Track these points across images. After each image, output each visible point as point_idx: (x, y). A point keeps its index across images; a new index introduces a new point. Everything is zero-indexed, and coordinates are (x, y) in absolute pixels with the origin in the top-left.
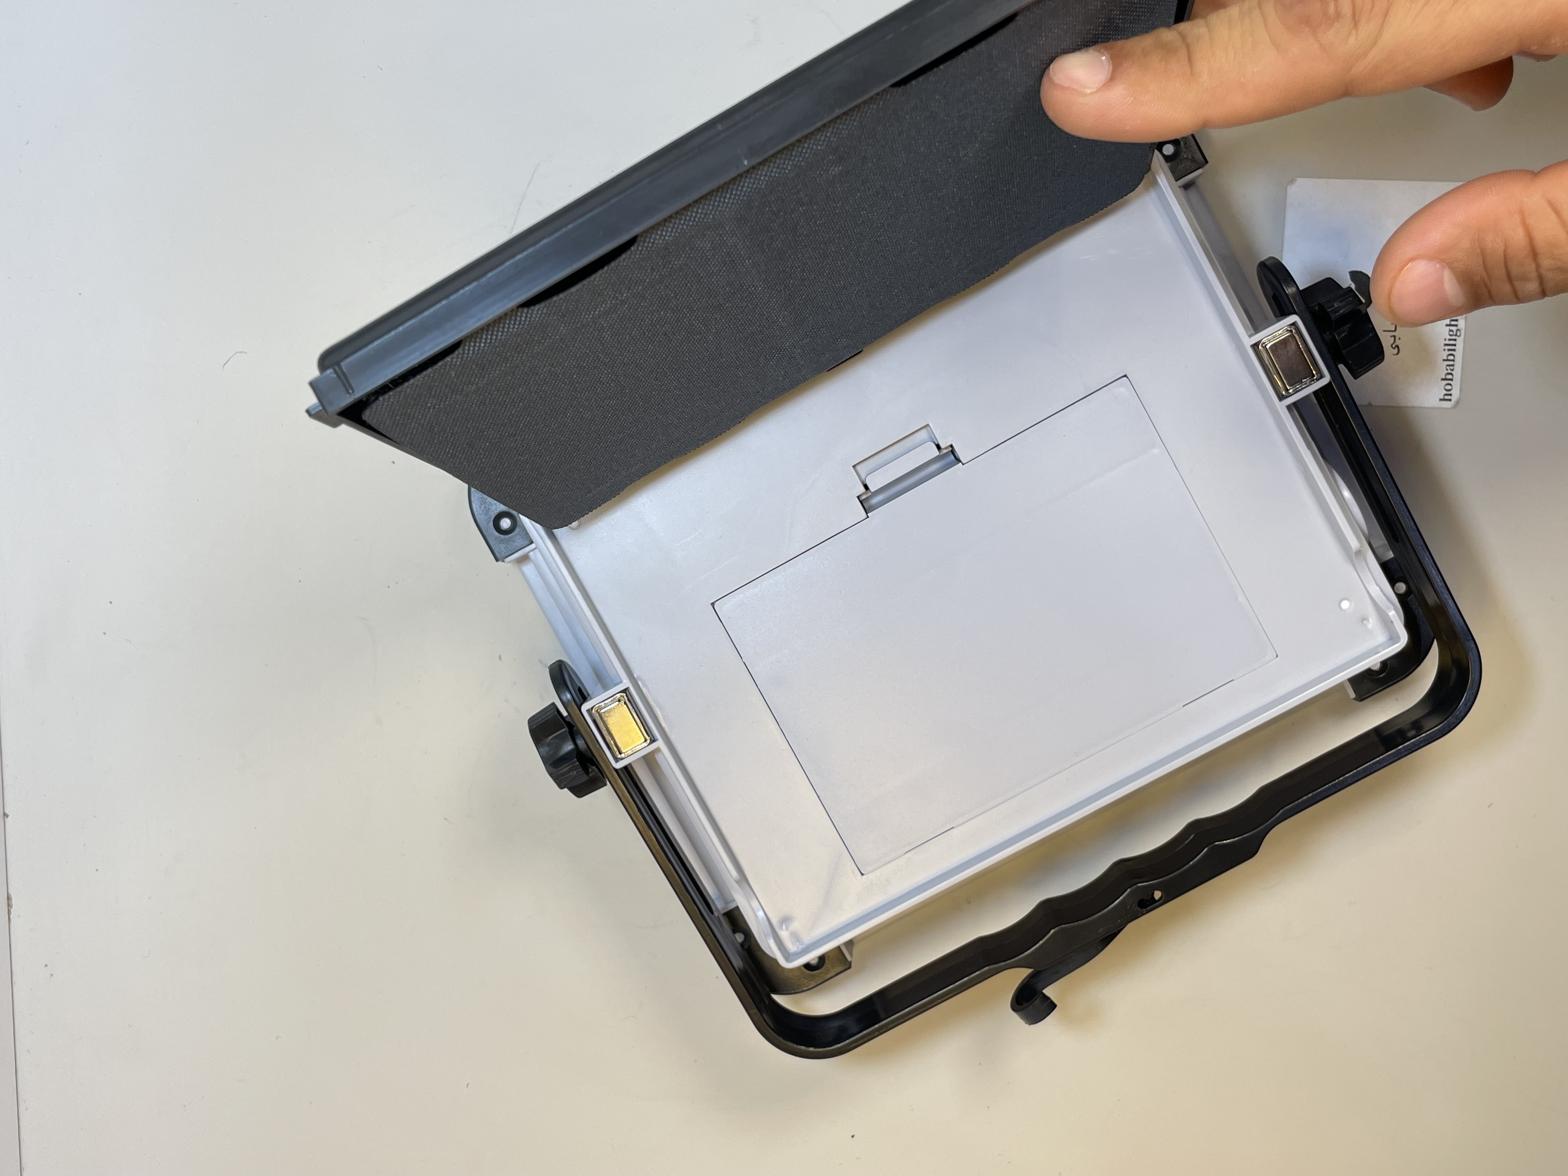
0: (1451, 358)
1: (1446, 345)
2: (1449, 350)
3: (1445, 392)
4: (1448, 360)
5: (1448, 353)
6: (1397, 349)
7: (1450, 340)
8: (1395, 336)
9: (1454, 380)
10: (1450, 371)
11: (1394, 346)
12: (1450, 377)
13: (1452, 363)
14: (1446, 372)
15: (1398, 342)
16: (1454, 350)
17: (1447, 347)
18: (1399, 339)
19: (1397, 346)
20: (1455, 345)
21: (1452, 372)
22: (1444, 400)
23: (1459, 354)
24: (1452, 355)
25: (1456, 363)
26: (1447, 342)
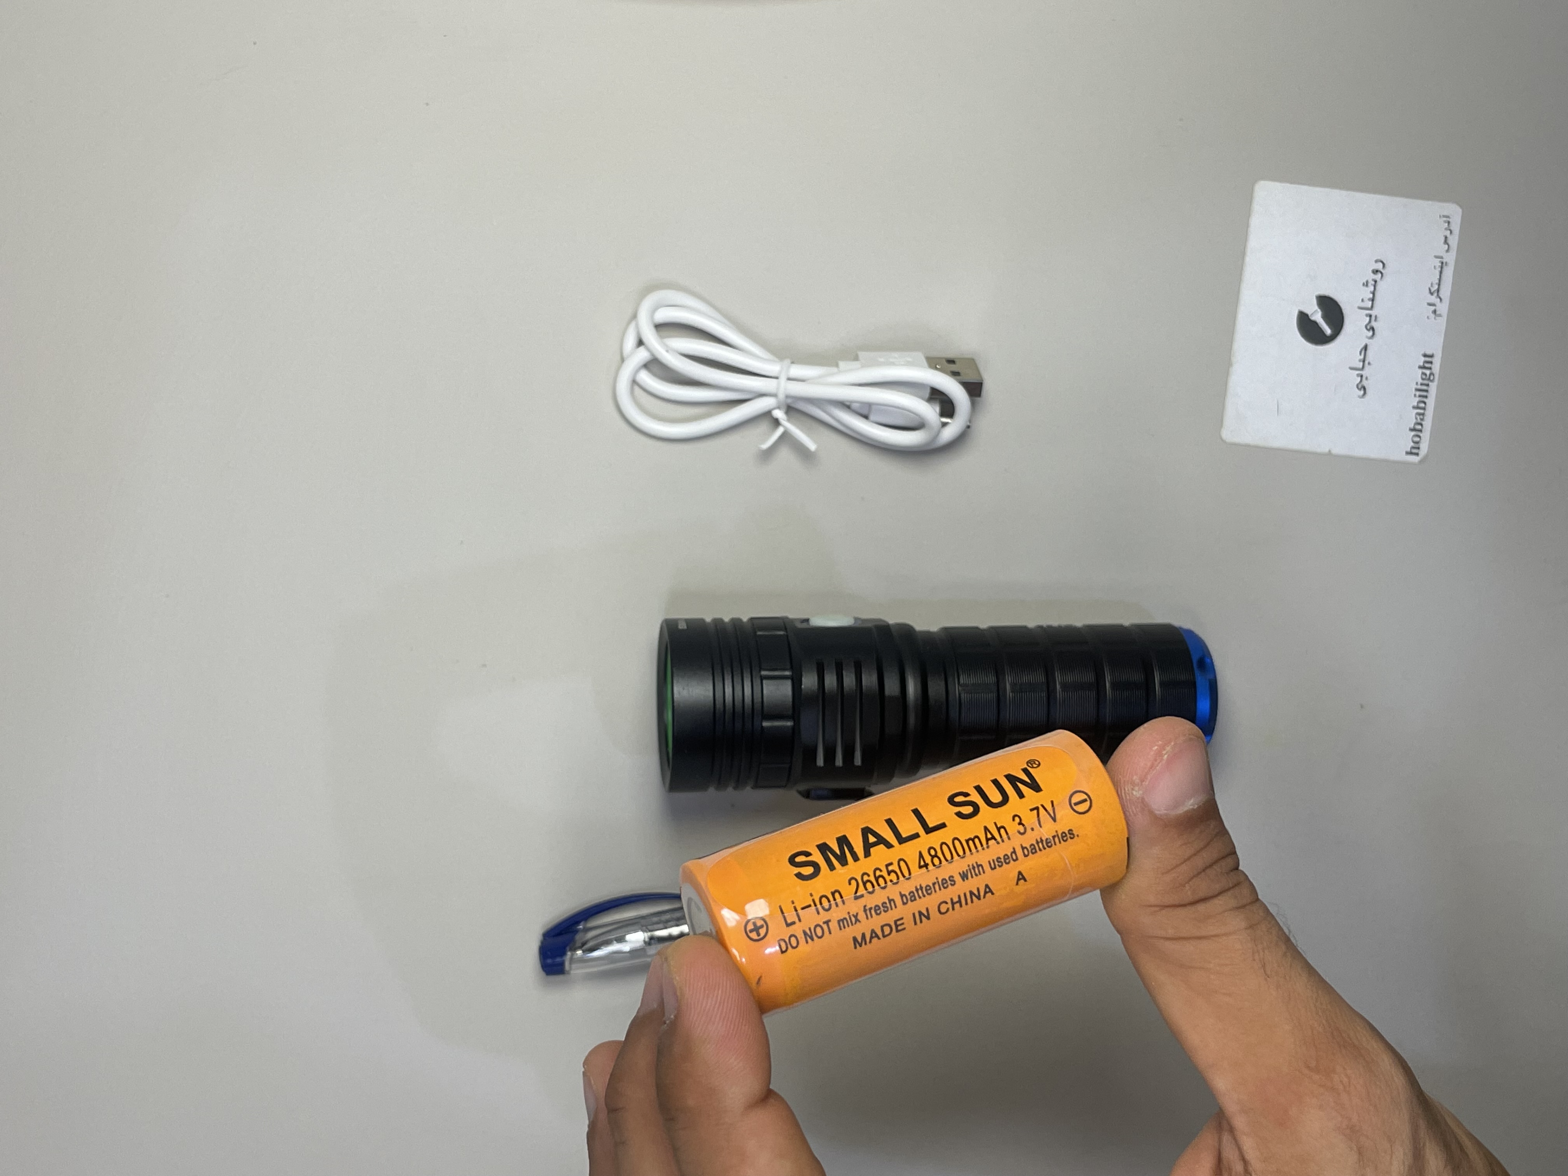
0: (1422, 405)
1: (1417, 390)
2: (1420, 396)
3: (1412, 444)
4: (1418, 408)
5: (1417, 399)
6: (1362, 389)
7: (1422, 384)
8: (1362, 376)
9: (1423, 431)
10: (1419, 421)
11: (1360, 386)
12: (1419, 427)
13: (1422, 411)
14: (1414, 421)
15: (1365, 383)
16: (1426, 397)
17: (1418, 393)
18: (1367, 378)
19: (1364, 389)
20: (1427, 391)
21: (1423, 423)
22: (1411, 453)
23: (1431, 402)
24: (1425, 403)
25: (1427, 413)
26: (1419, 387)
